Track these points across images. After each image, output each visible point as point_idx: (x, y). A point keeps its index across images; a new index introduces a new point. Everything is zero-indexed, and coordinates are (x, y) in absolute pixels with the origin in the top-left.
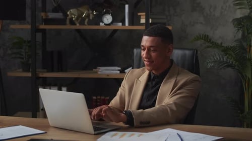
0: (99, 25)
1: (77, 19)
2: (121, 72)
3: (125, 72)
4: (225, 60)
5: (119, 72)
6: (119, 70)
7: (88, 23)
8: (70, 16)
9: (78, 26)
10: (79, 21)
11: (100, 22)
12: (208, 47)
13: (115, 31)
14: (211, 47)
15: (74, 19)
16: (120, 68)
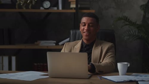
0: (39, 9)
1: (24, 4)
2: (56, 45)
3: (59, 45)
4: (137, 34)
5: (54, 44)
6: (54, 43)
7: (31, 7)
8: (18, 2)
9: (24, 10)
10: (25, 5)
11: (41, 7)
12: (127, 25)
13: (49, 13)
14: (128, 25)
15: (21, 4)
16: (55, 42)
